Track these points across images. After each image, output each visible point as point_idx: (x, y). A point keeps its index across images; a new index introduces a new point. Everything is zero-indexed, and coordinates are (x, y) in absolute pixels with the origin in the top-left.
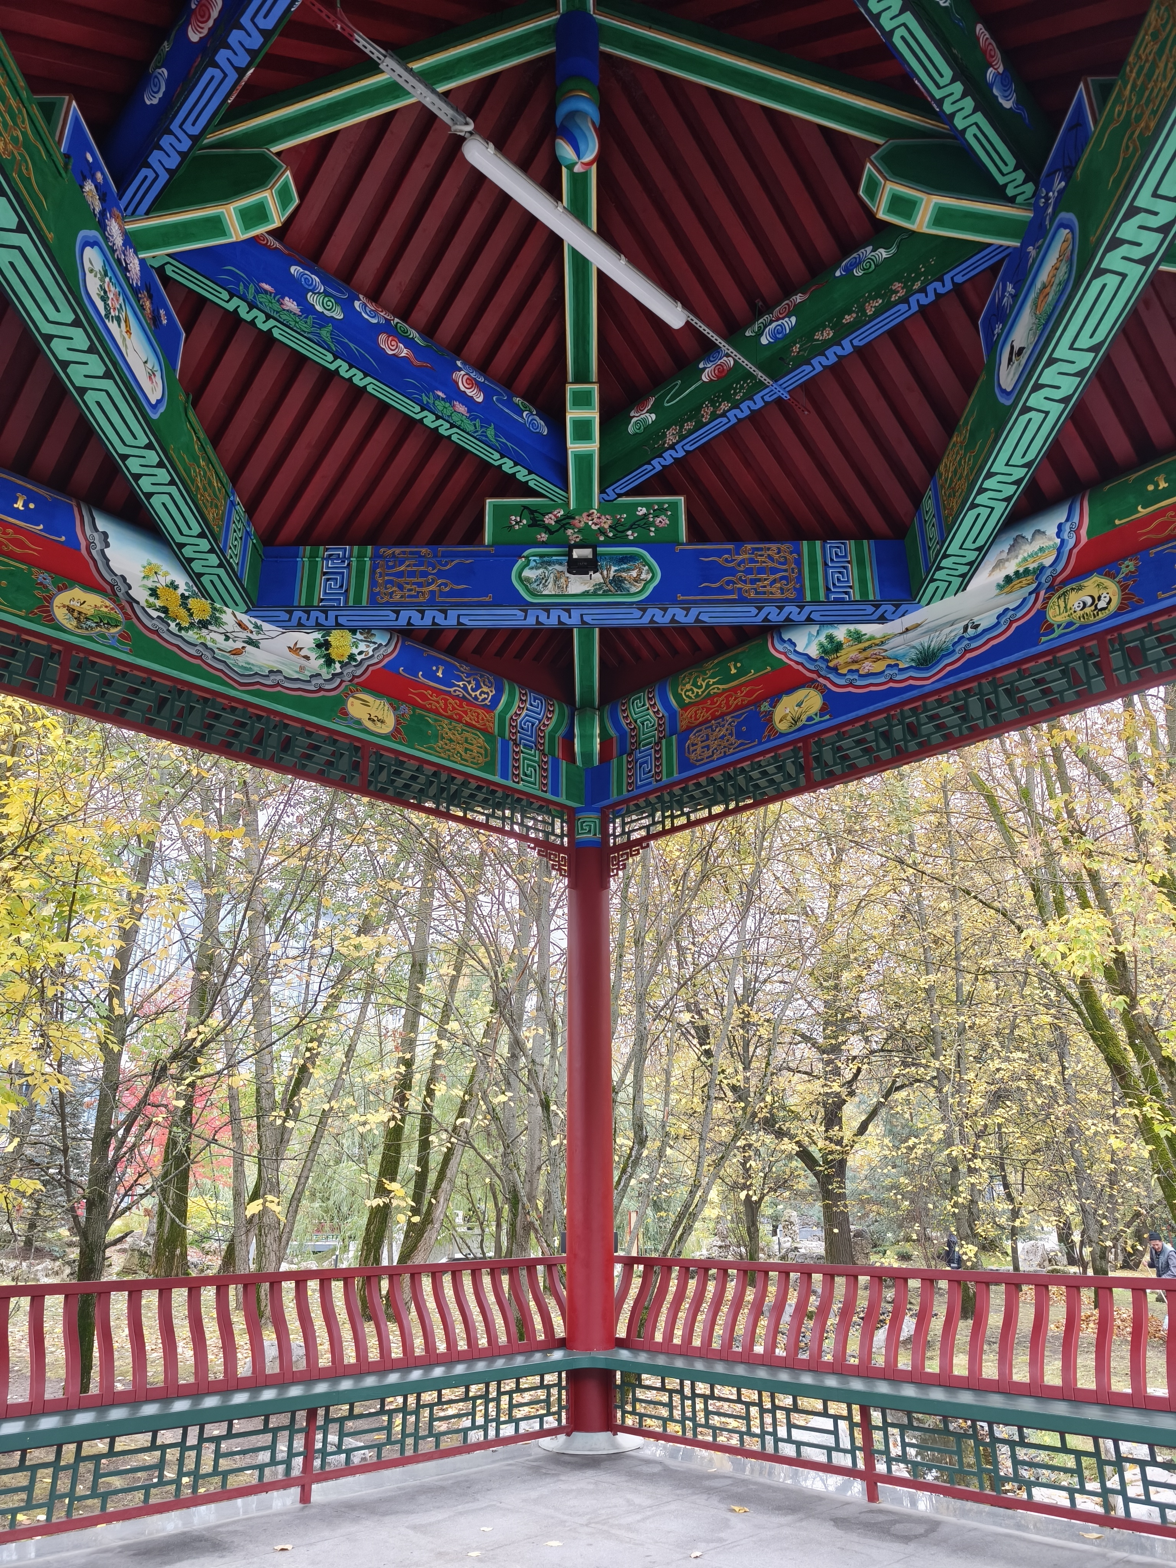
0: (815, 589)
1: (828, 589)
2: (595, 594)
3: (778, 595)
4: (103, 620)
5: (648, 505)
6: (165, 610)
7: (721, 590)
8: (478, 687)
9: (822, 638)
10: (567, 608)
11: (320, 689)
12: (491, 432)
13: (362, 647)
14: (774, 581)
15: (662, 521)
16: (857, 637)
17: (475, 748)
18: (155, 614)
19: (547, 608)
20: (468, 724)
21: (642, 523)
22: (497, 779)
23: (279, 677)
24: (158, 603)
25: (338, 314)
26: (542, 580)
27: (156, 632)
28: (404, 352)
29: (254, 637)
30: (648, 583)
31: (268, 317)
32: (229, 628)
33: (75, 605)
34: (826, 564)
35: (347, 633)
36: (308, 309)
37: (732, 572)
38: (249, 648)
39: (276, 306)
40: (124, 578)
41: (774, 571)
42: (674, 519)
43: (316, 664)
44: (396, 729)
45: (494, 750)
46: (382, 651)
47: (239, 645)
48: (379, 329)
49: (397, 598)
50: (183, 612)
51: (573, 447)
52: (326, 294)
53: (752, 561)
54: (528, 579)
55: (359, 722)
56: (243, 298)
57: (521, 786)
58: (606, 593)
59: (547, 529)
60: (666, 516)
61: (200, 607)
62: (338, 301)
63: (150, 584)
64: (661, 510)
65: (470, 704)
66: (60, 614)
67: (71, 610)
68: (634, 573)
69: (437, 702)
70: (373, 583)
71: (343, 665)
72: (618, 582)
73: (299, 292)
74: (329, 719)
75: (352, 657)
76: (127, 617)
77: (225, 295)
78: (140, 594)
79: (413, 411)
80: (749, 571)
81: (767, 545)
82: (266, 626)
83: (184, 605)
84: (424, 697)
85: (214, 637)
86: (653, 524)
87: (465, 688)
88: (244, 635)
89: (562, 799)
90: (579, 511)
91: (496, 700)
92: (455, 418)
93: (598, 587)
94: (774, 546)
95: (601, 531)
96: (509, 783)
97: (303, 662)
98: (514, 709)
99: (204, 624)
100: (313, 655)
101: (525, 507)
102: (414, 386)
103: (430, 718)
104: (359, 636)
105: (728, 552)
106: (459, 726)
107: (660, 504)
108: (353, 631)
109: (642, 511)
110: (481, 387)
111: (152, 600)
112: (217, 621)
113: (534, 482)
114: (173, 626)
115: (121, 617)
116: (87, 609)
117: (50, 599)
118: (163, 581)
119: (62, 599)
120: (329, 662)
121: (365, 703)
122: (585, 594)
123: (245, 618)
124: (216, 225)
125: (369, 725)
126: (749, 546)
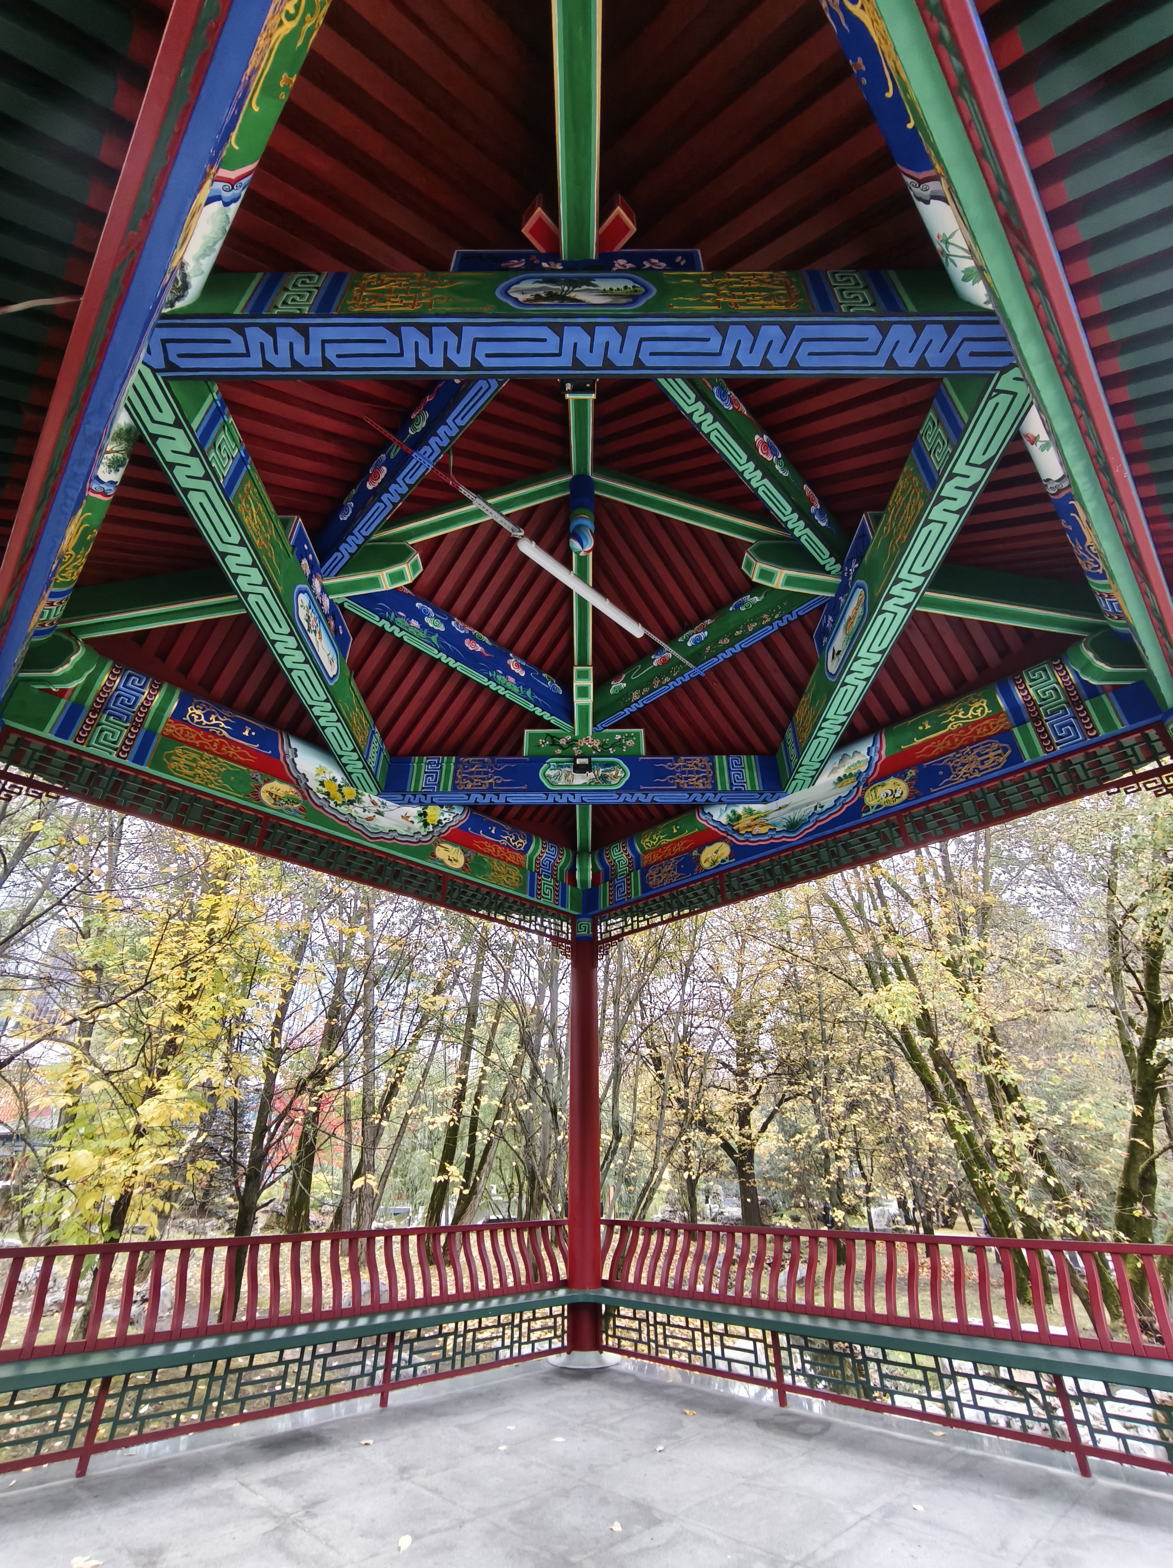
0: (723, 784)
1: (731, 784)
2: (590, 785)
3: (701, 787)
4: (290, 800)
5: (622, 734)
6: (328, 794)
7: (666, 783)
8: (516, 839)
9: (729, 812)
10: (573, 793)
11: (420, 841)
12: (529, 693)
13: (446, 815)
14: (698, 779)
15: (631, 743)
16: (751, 812)
17: (513, 878)
18: (321, 796)
19: (560, 793)
20: (509, 862)
21: (619, 744)
22: (527, 897)
23: (395, 834)
24: (324, 790)
25: (442, 628)
26: (558, 777)
27: (322, 807)
28: (479, 649)
29: (381, 810)
30: (622, 778)
31: (401, 630)
32: (366, 805)
33: (274, 791)
34: (729, 769)
35: (438, 808)
36: (424, 626)
37: (674, 773)
38: (377, 816)
39: (407, 624)
40: (304, 775)
41: (698, 772)
42: (638, 742)
43: (418, 826)
44: (465, 865)
45: (525, 878)
46: (458, 818)
47: (372, 815)
48: (465, 636)
49: (469, 786)
50: (339, 795)
51: (577, 701)
52: (436, 617)
53: (685, 766)
54: (549, 776)
55: (442, 861)
56: (388, 620)
57: (542, 901)
58: (596, 784)
59: (561, 747)
60: (633, 740)
61: (349, 792)
62: (442, 621)
63: (320, 779)
64: (629, 737)
65: (511, 849)
66: (264, 796)
67: (271, 794)
68: (614, 773)
69: (491, 849)
70: (455, 778)
71: (434, 826)
72: (604, 778)
73: (420, 616)
74: (423, 859)
75: (440, 822)
76: (304, 798)
77: (377, 618)
78: (313, 784)
79: (484, 681)
80: (683, 772)
81: (694, 758)
82: (389, 803)
83: (340, 791)
84: (482, 846)
85: (356, 810)
86: (625, 745)
87: (508, 840)
88: (375, 809)
89: (568, 910)
90: (581, 737)
91: (527, 848)
92: (508, 685)
93: (592, 780)
94: (698, 758)
95: (594, 748)
96: (535, 899)
97: (410, 824)
98: (538, 853)
99: (351, 802)
100: (416, 821)
101: (548, 735)
102: (483, 667)
103: (486, 859)
104: (445, 809)
105: (670, 761)
106: (504, 863)
107: (629, 734)
108: (442, 806)
109: (618, 737)
110: (523, 668)
111: (320, 788)
112: (359, 800)
113: (554, 720)
114: (332, 804)
115: (300, 798)
116: (281, 793)
117: (259, 788)
118: (328, 777)
119: (266, 787)
120: (426, 824)
121: (446, 849)
122: (584, 784)
123: (376, 799)
124: (375, 582)
125: (448, 863)
126: (683, 758)
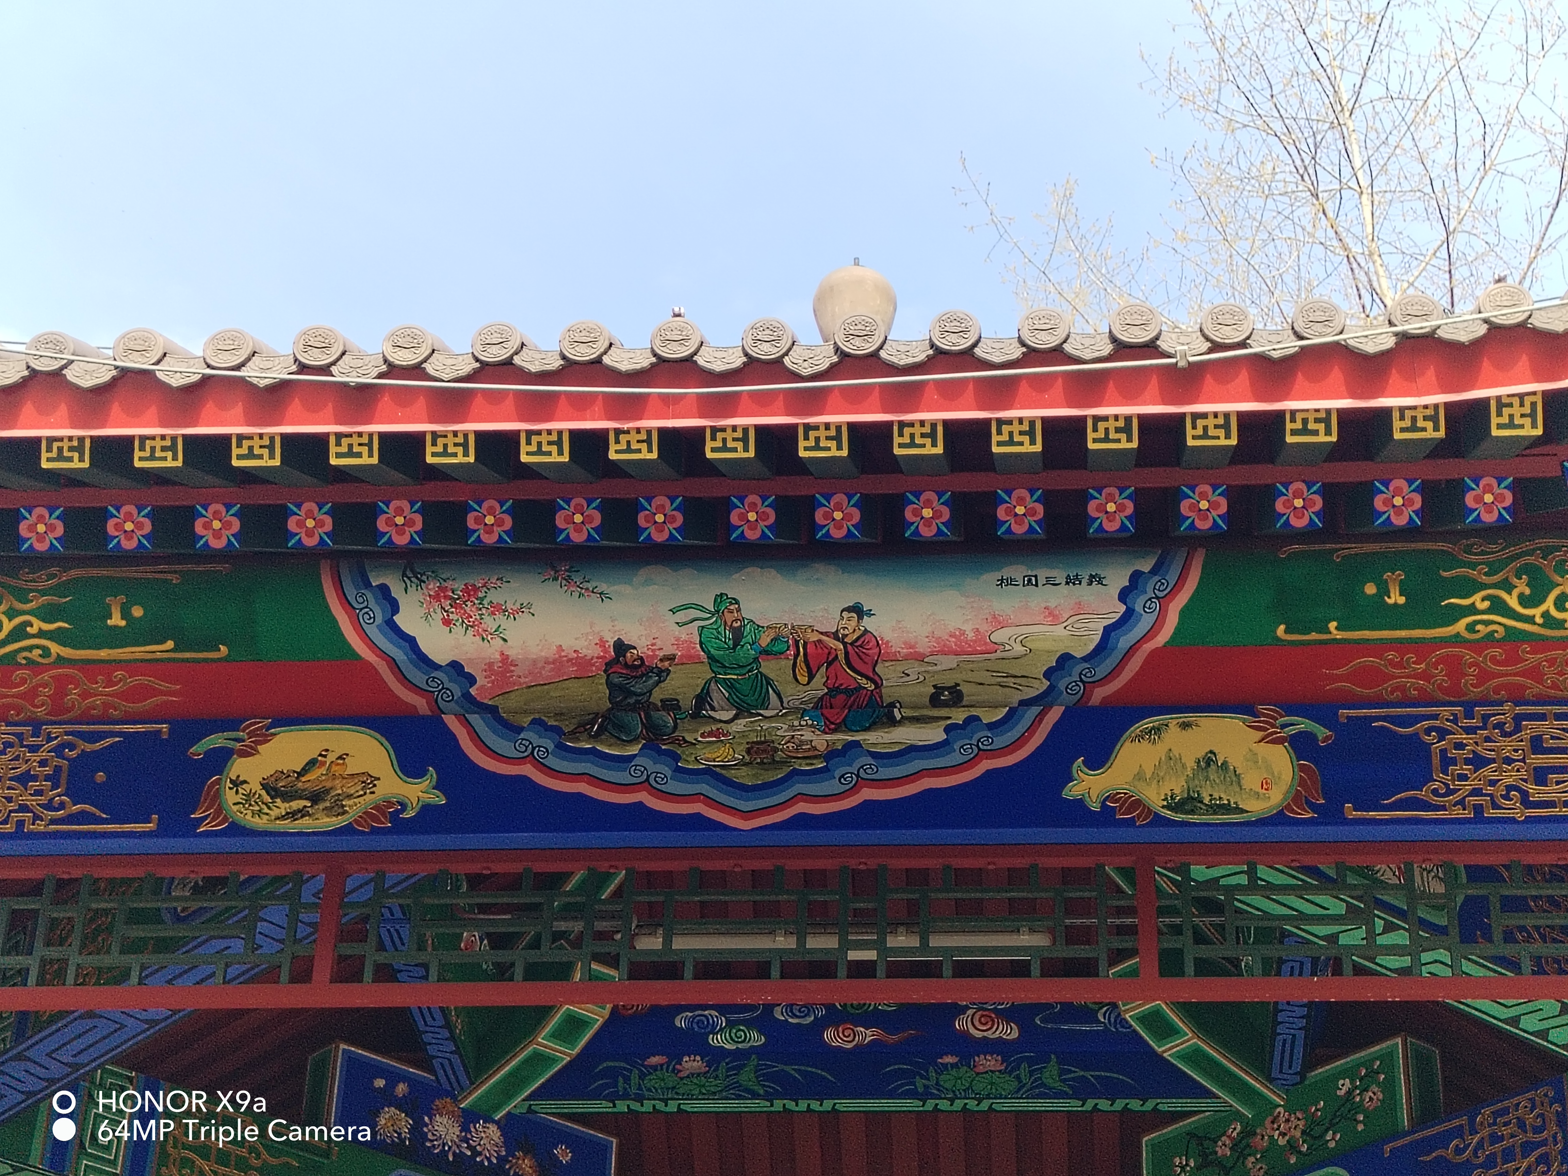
5: (1350, 1073)
12: (1051, 1074)
15: (1373, 1097)
21: (1346, 1111)
25: (756, 1039)
28: (867, 1035)
31: (664, 1101)
36: (715, 1056)
39: (671, 1081)
41: (1527, 1148)
42: (1389, 1087)
48: (820, 1025)
51: (1168, 1050)
52: (731, 1024)
56: (625, 1098)
60: (1379, 1084)
62: (751, 1023)
64: (1370, 1076)
73: (696, 1043)
77: (609, 1103)
79: (914, 1106)
81: (1515, 1101)
86: (1359, 1108)
90: (1259, 1119)
92: (979, 1087)
94: (1523, 1101)
101: (1191, 1135)
102: (899, 1074)
105: (1458, 1132)
107: (1367, 1063)
109: (1345, 1085)
110: (1008, 1016)
113: (1166, 1105)
124: (540, 1060)
126: (1487, 1111)
